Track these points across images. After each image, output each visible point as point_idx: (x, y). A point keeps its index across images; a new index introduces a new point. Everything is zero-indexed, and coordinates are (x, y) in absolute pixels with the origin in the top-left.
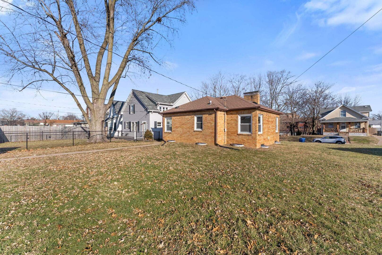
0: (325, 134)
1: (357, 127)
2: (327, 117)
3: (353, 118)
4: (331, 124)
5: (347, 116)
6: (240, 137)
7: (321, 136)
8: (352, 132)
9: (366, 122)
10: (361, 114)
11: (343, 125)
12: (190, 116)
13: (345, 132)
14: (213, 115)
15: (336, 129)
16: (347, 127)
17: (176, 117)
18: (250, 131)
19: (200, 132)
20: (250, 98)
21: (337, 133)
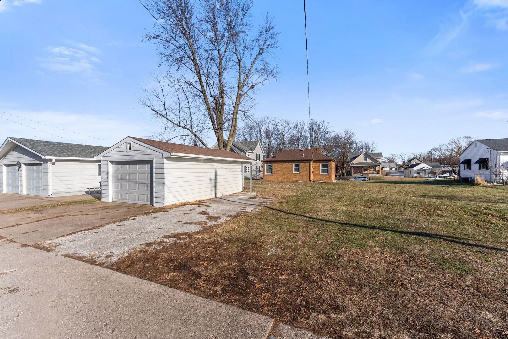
0: (354, 175)
1: (374, 170)
2: (355, 162)
3: (371, 163)
4: (357, 167)
5: (368, 161)
6: (322, 176)
7: (351, 177)
8: (371, 173)
9: (379, 166)
10: (377, 159)
11: (366, 168)
12: (290, 164)
13: (366, 174)
14: (308, 164)
15: (361, 171)
16: (368, 170)
17: (277, 164)
18: (327, 173)
19: (298, 173)
20: (315, 150)
21: (362, 174)
